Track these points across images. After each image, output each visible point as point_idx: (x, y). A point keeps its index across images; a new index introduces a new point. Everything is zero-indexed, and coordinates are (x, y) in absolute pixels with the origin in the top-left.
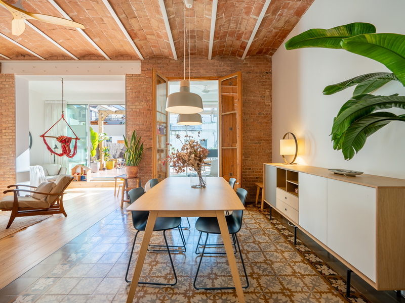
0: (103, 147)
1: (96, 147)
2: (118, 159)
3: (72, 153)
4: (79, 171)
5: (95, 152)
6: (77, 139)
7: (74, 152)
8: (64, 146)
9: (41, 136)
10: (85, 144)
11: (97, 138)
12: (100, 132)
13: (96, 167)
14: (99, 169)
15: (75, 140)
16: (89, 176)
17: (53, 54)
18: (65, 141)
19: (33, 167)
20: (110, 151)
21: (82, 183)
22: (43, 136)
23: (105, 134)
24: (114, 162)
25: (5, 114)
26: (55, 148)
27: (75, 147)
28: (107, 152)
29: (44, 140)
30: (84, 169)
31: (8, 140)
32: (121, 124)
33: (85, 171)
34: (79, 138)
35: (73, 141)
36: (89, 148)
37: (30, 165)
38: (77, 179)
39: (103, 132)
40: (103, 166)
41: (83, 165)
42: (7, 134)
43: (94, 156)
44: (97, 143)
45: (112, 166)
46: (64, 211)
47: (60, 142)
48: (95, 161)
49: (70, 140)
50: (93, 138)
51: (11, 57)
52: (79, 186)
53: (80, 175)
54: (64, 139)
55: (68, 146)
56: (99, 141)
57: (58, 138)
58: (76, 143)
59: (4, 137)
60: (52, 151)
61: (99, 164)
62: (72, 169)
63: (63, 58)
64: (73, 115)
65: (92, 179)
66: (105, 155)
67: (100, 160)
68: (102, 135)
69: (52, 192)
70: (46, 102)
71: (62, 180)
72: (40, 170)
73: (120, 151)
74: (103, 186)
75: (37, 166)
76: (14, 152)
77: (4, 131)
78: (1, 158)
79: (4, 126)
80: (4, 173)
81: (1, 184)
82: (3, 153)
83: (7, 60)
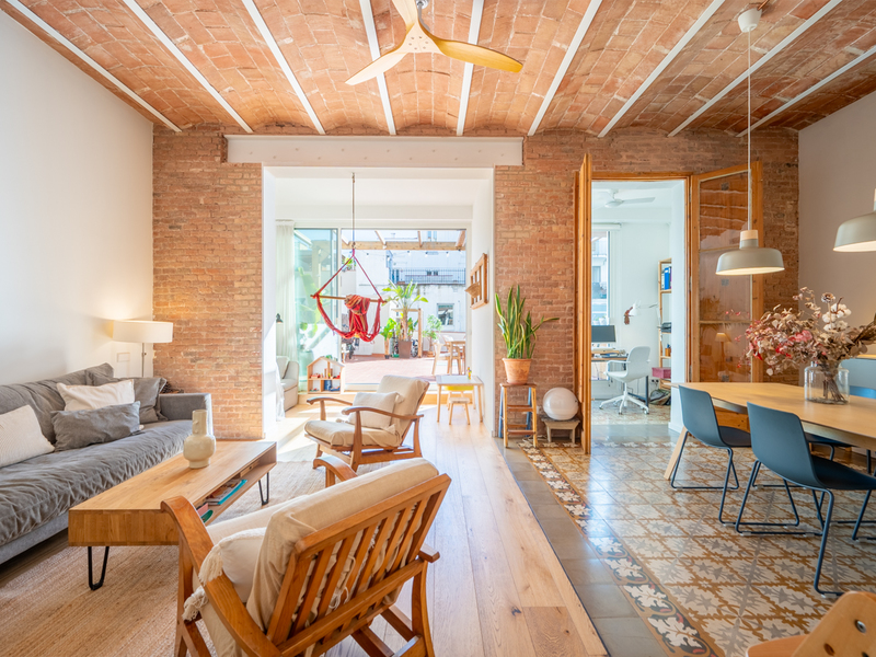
6: (380, 301)
7: (376, 329)
9: (312, 296)
15: (376, 304)
17: (345, 122)
18: (360, 306)
22: (316, 295)
25: (240, 247)
29: (320, 305)
31: (246, 304)
34: (384, 300)
41: (328, 357)
42: (244, 291)
47: (353, 308)
49: (366, 303)
51: (256, 127)
53: (322, 379)
55: (365, 317)
57: (348, 300)
58: (379, 309)
59: (237, 297)
60: (333, 327)
62: (309, 367)
63: (364, 131)
76: (259, 328)
77: (237, 285)
78: (231, 341)
79: (238, 272)
80: (237, 372)
81: (231, 396)
82: (235, 331)
83: (245, 133)
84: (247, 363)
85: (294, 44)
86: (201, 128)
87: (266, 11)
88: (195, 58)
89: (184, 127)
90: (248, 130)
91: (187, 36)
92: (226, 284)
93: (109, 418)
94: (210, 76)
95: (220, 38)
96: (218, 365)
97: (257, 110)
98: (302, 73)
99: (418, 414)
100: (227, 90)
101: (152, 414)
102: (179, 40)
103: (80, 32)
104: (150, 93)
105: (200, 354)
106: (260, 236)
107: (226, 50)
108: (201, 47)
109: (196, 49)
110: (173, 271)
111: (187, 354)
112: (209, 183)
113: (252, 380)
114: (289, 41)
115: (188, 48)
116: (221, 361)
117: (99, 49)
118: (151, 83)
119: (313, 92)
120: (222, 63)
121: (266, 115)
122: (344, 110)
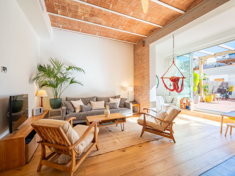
0: (202, 84)
1: (197, 84)
2: (216, 94)
3: (180, 89)
4: (185, 101)
5: (196, 89)
6: (183, 78)
7: (181, 89)
8: (174, 84)
9: (161, 78)
10: (189, 82)
11: (198, 78)
12: (200, 73)
13: (198, 100)
14: (199, 101)
15: (182, 79)
16: (192, 106)
17: (167, 19)
18: (175, 80)
19: (158, 97)
20: (209, 87)
21: (187, 111)
22: (162, 78)
23: (205, 74)
24: (213, 96)
25: (146, 67)
26: (170, 86)
27: (182, 85)
28: (207, 88)
29: (163, 80)
30: (188, 101)
31: (147, 82)
32: (215, 66)
33: (189, 102)
34: (185, 77)
35: (181, 80)
36: (192, 85)
37: (157, 96)
38: (183, 107)
39: (202, 73)
40: (203, 99)
41: (188, 98)
42: (147, 78)
43: (196, 91)
44: (198, 82)
45: (211, 99)
46: (173, 138)
47: (172, 81)
48: (196, 95)
49: (178, 79)
50: (195, 78)
51: (148, 35)
52: (185, 113)
53: (186, 105)
54: (174, 78)
55: (177, 84)
56: (199, 80)
57: (170, 78)
58: (183, 81)
59: (145, 80)
60: (167, 88)
61: (199, 98)
62: (180, 100)
63: (174, 19)
64: (181, 67)
65: (195, 109)
66: (205, 90)
67: (200, 94)
68: (202, 75)
69: (165, 120)
70: (166, 58)
71: (171, 111)
72: (162, 99)
73: (218, 87)
74: (205, 117)
75: (161, 97)
76: (149, 88)
77: (145, 77)
78: (144, 91)
79: (146, 74)
80: (145, 99)
81: (144, 105)
82: (145, 89)
83: (147, 38)
84: (147, 97)
85: (133, 12)
86: (140, 41)
87: (122, 12)
88: (124, 29)
89: (137, 43)
90: (147, 37)
91: (120, 26)
92: (143, 77)
93: (112, 105)
94: (130, 30)
95: (125, 22)
96: (142, 97)
97: (145, 31)
98: (142, 17)
99: (173, 122)
100: (135, 31)
101: (123, 106)
102: (120, 28)
103: (112, 36)
104: (127, 39)
105: (140, 94)
106: (149, 64)
107: (128, 23)
108: (124, 26)
109: (123, 27)
110: (136, 75)
111: (138, 94)
112: (141, 53)
113: (148, 102)
114: (132, 13)
115: (122, 28)
116: (143, 96)
117: (115, 37)
118: (126, 38)
119: (149, 19)
120: (129, 26)
121: (148, 31)
122: (163, 17)
